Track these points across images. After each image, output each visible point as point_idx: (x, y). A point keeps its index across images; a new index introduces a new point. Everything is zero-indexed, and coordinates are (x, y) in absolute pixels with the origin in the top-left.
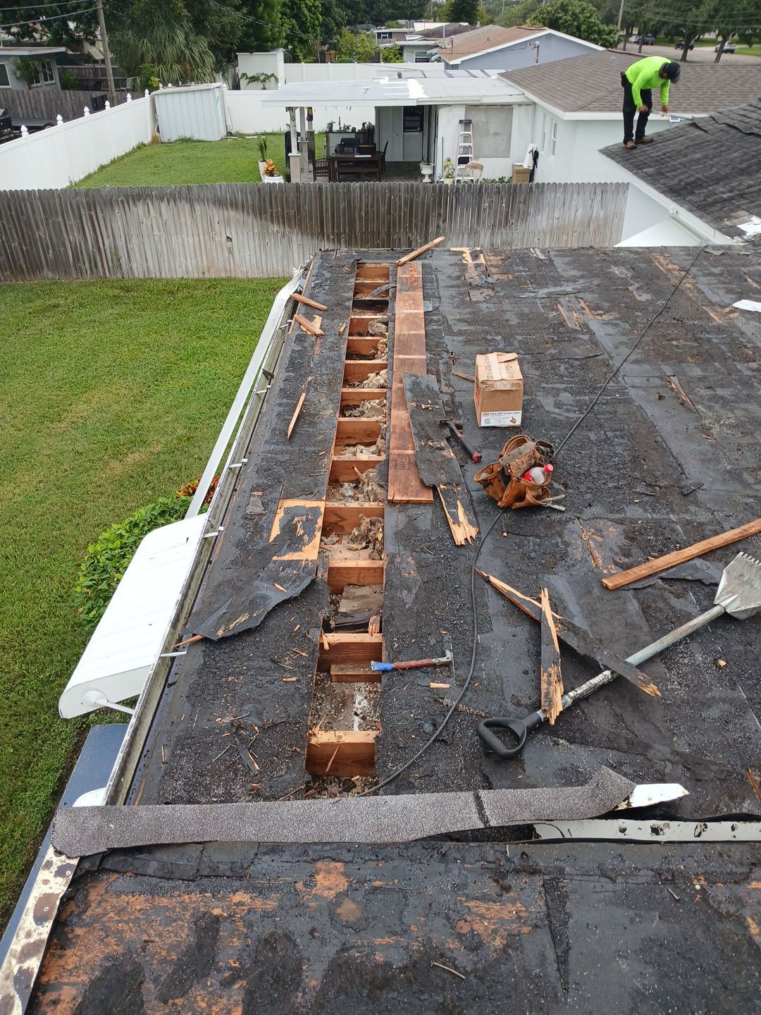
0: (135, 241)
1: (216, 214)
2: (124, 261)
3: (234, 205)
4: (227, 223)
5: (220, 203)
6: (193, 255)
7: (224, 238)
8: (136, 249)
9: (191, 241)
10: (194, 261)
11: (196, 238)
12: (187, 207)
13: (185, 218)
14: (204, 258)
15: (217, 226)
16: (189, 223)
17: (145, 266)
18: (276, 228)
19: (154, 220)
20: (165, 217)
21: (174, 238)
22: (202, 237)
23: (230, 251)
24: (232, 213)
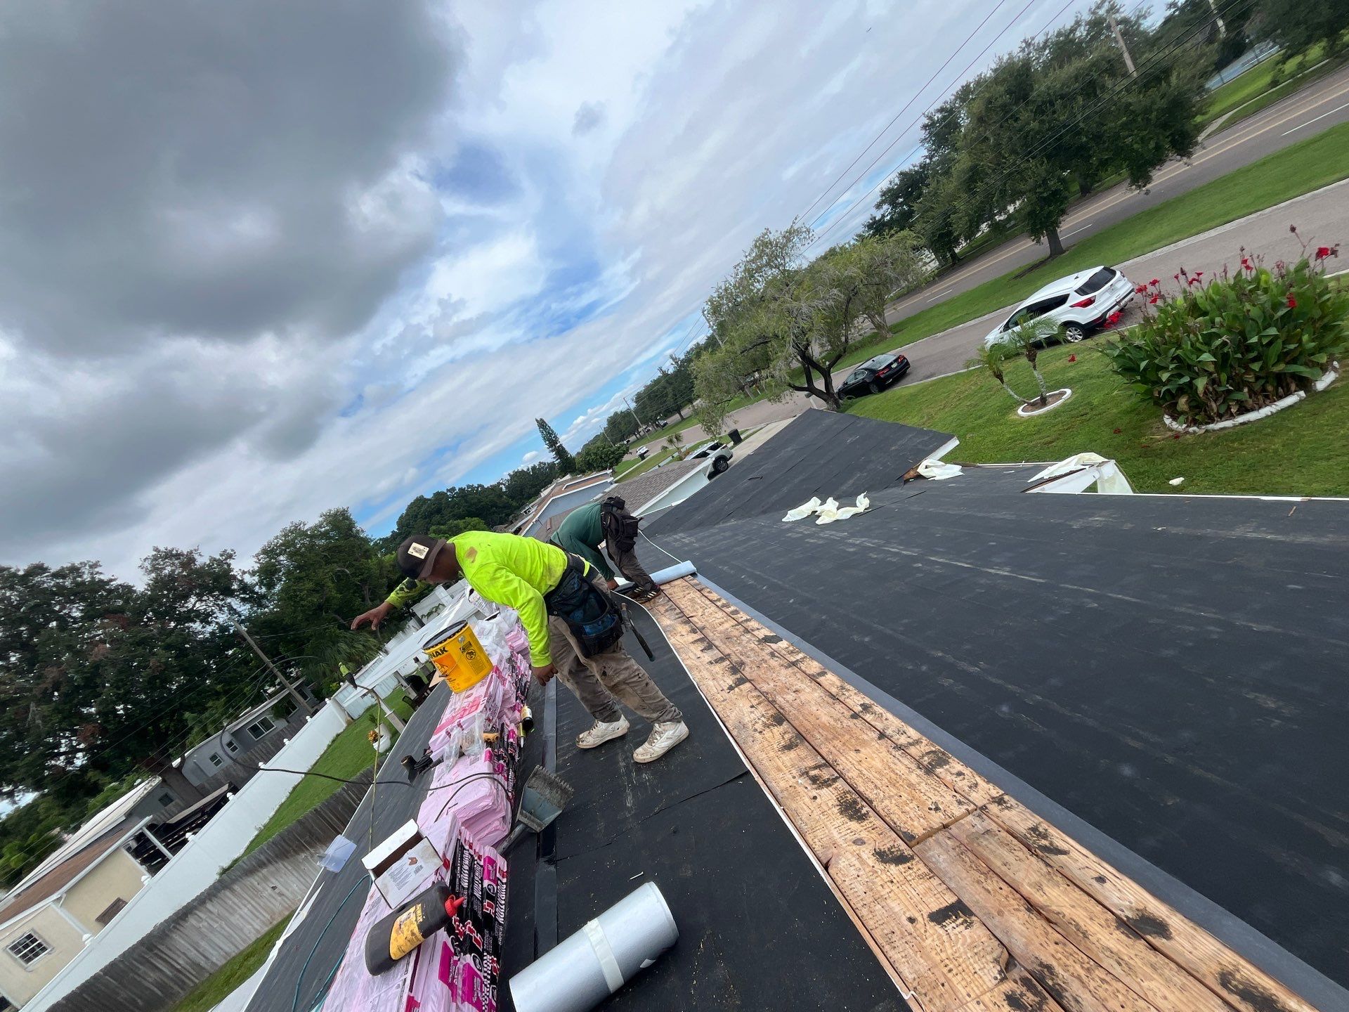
0: (203, 944)
1: (253, 881)
2: (203, 963)
3: (262, 865)
4: (266, 879)
5: (250, 872)
6: (255, 919)
7: (270, 890)
8: (207, 947)
9: (246, 910)
10: (258, 921)
11: (249, 906)
12: (228, 893)
13: (231, 900)
14: (264, 914)
15: (259, 887)
16: (236, 901)
17: (222, 953)
18: (303, 855)
19: (208, 920)
20: (215, 911)
21: (232, 919)
22: (252, 902)
23: (281, 894)
24: (265, 871)
